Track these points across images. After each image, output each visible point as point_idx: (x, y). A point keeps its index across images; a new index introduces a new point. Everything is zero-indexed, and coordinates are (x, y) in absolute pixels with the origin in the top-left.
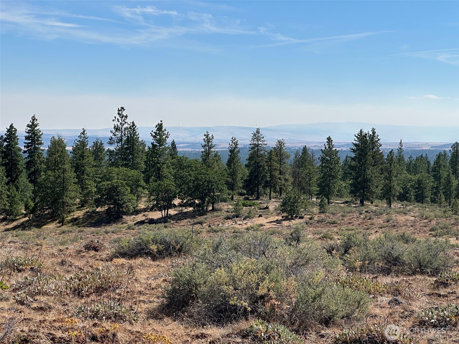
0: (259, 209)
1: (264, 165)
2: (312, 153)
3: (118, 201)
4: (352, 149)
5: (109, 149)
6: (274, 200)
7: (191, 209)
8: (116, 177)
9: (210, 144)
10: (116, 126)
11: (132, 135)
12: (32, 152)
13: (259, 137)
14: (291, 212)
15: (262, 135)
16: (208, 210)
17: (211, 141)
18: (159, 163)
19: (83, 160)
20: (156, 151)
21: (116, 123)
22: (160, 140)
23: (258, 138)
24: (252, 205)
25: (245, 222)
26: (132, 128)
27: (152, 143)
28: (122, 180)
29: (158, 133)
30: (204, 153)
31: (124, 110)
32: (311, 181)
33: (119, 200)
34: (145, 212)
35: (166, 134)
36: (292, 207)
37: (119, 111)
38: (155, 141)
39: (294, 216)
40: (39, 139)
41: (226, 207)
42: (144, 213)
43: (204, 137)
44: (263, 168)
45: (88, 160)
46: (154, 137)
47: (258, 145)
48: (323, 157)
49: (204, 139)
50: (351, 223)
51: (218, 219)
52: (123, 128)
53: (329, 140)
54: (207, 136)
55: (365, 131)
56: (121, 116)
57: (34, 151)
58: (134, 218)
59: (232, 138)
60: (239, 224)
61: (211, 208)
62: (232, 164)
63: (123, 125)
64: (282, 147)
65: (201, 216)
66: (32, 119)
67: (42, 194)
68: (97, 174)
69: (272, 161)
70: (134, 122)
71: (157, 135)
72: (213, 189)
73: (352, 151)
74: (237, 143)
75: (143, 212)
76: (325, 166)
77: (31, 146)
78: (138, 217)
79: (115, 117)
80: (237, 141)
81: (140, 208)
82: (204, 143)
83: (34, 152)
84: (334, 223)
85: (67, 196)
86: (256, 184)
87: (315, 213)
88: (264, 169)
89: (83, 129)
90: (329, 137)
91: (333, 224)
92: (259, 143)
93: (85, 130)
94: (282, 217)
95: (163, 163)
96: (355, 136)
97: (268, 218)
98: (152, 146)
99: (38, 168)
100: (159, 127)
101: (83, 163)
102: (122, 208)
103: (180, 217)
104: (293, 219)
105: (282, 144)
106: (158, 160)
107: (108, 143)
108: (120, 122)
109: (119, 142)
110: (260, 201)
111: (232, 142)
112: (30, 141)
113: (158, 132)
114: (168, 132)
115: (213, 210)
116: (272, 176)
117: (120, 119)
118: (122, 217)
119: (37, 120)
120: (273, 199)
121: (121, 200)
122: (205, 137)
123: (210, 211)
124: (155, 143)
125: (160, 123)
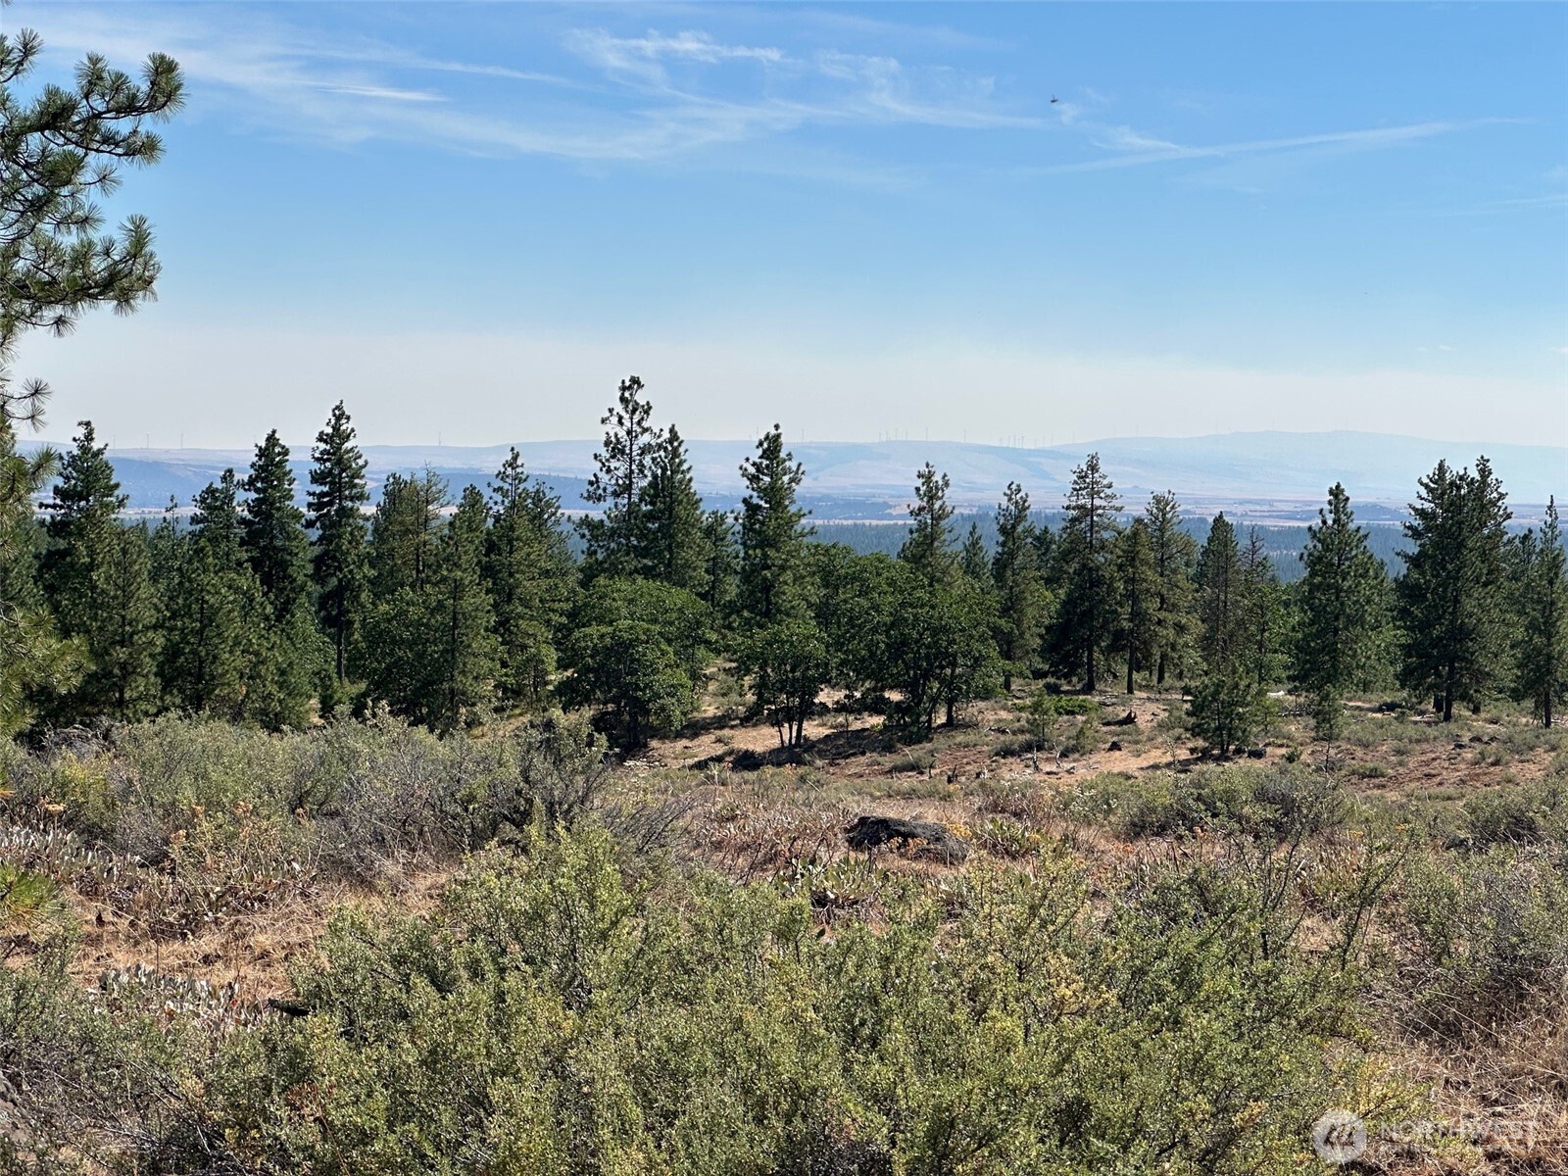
0: (1104, 724)
1: (1112, 577)
2: (1252, 537)
3: (636, 690)
4: (1409, 528)
5: (587, 516)
6: (1144, 695)
7: (877, 720)
8: (624, 612)
9: (937, 506)
10: (613, 439)
11: (669, 473)
12: (333, 525)
13: (1097, 483)
14: (1221, 735)
15: (1105, 477)
16: (934, 725)
17: (940, 494)
18: (768, 568)
19: (511, 552)
20: (757, 526)
21: (612, 427)
22: (772, 488)
23: (1093, 488)
24: (1077, 710)
25: (1067, 766)
26: (670, 448)
27: (745, 501)
28: (643, 620)
29: (767, 466)
30: (915, 535)
31: (640, 386)
32: (1266, 634)
33: (637, 688)
34: (722, 728)
35: (794, 469)
36: (1226, 718)
37: (624, 389)
38: (755, 494)
39: (1232, 747)
40: (357, 481)
41: (990, 716)
42: (719, 733)
43: (919, 482)
44: (1109, 587)
45: (528, 555)
46: (753, 479)
47: (1094, 509)
48: (1316, 554)
49: (918, 489)
50: (1434, 776)
51: (971, 754)
52: (635, 447)
53: (1336, 496)
54: (927, 478)
55: (1455, 468)
56: (630, 407)
57: (340, 521)
58: (686, 747)
59: (1009, 487)
60: (1048, 773)
61: (941, 718)
62: (1009, 573)
63: (636, 436)
64: (1169, 516)
65: (914, 744)
66: (334, 415)
67: (379, 662)
68: (554, 601)
69: (1137, 563)
70: (676, 428)
71: (763, 474)
72: (952, 655)
73: (1410, 533)
74: (1025, 501)
75: (715, 729)
76: (1321, 583)
77: (331, 503)
78: (700, 746)
79: (611, 411)
80: (1027, 495)
81: (704, 715)
82: (916, 503)
83: (340, 526)
84: (1374, 774)
85: (463, 673)
86: (1084, 640)
87: (1299, 741)
88: (1111, 590)
89: (513, 449)
90: (1338, 487)
91: (1370, 776)
92: (1097, 502)
93: (518, 455)
94: (1193, 751)
95: (783, 568)
96: (1422, 484)
97: (1143, 755)
98: (747, 510)
99: (353, 578)
100: (769, 447)
101: (510, 564)
102: (647, 712)
103: (843, 746)
104: (1227, 759)
105: (1168, 509)
106: (765, 556)
107: (586, 495)
108: (625, 428)
109: (621, 493)
110: (1097, 699)
111: (1010, 499)
112: (326, 489)
113: (765, 462)
114: (800, 465)
115: (951, 724)
116: (1137, 616)
117: (626, 416)
118: (646, 745)
119: (348, 418)
120: (1140, 690)
121: (645, 687)
122: (922, 480)
123: (939, 727)
124: (755, 501)
125: (773, 432)
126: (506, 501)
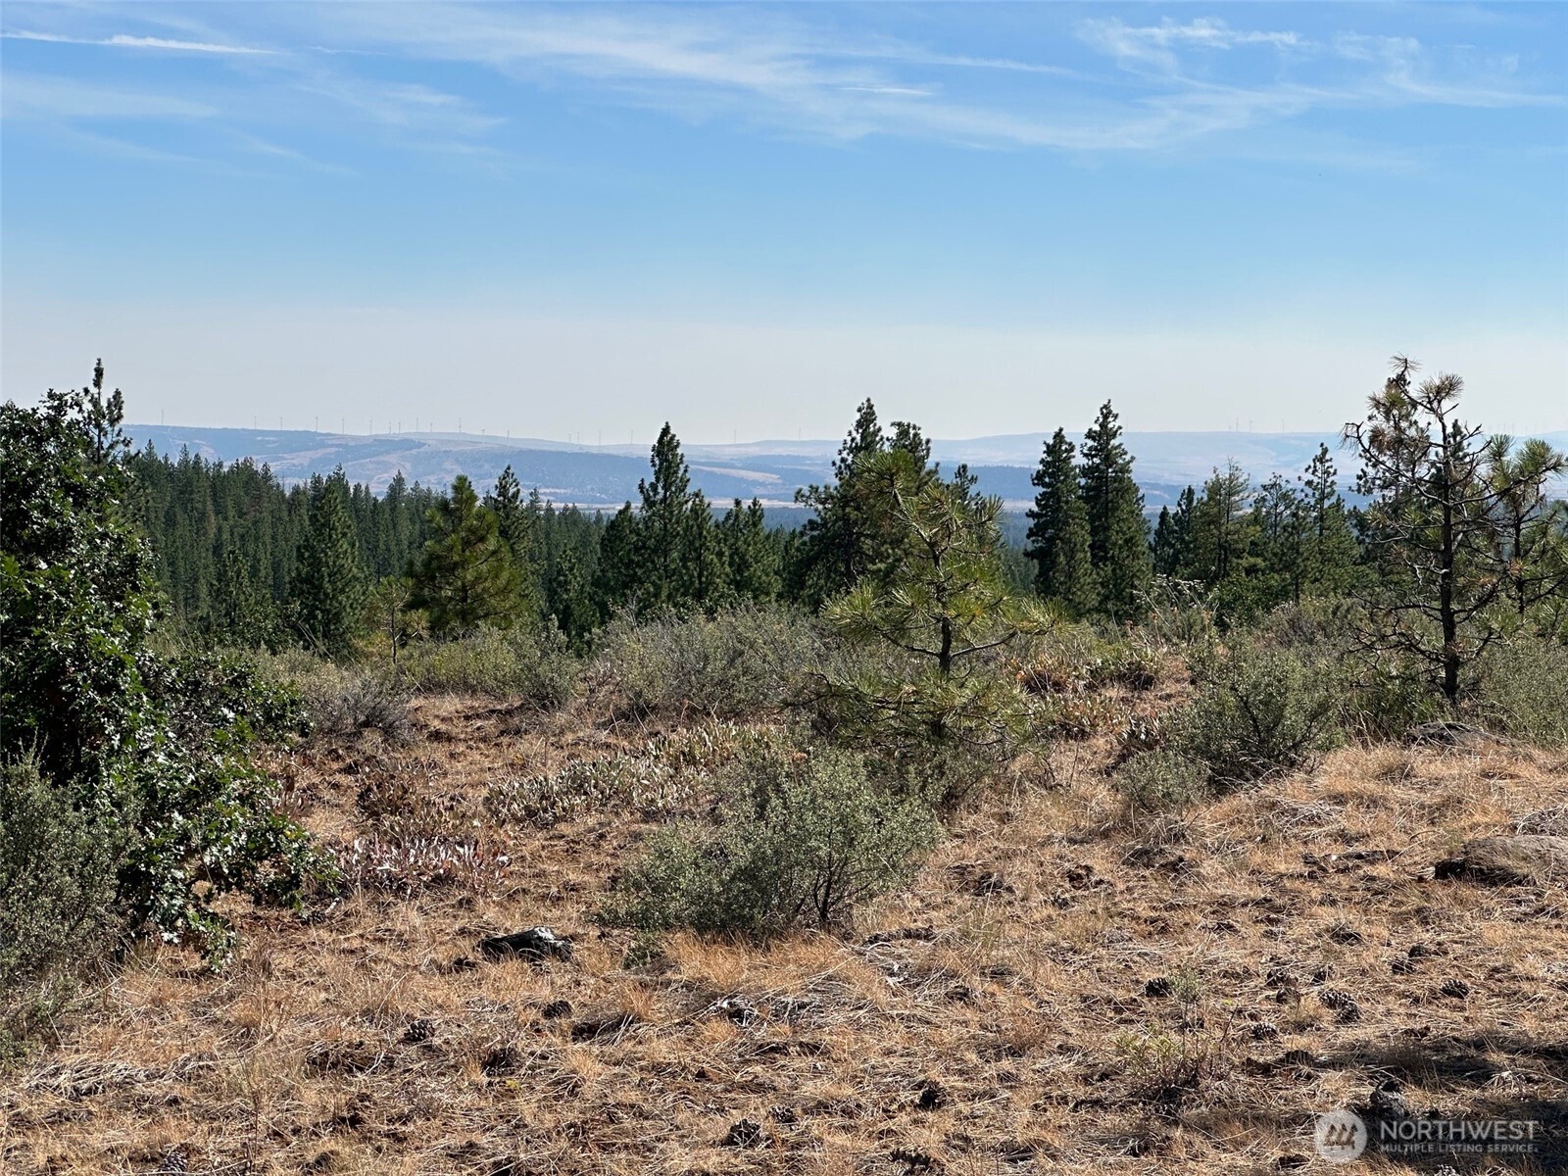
40: (1123, 475)
66: (1102, 413)
112: (1094, 483)
119: (1115, 416)
126: (1317, 493)
